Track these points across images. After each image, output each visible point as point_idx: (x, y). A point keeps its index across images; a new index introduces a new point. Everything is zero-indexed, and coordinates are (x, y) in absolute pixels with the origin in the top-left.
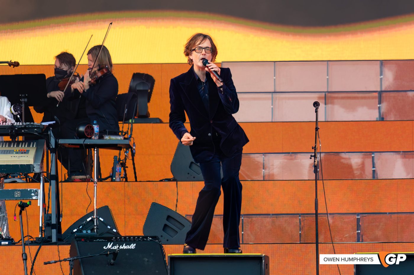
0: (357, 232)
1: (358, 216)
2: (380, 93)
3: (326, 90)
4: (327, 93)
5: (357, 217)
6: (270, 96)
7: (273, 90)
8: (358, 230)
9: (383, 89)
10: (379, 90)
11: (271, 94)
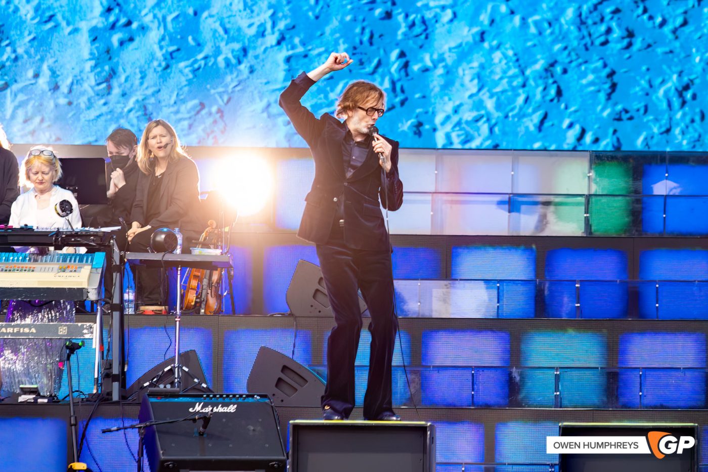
0: (555, 394)
1: (557, 372)
2: (589, 197)
3: (510, 192)
4: (511, 195)
5: (555, 373)
6: (429, 197)
7: (433, 190)
8: (556, 392)
9: (593, 192)
10: (586, 193)
11: (431, 194)
